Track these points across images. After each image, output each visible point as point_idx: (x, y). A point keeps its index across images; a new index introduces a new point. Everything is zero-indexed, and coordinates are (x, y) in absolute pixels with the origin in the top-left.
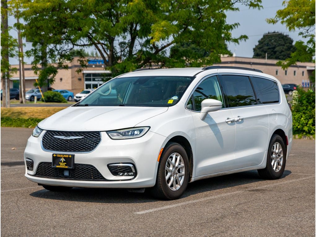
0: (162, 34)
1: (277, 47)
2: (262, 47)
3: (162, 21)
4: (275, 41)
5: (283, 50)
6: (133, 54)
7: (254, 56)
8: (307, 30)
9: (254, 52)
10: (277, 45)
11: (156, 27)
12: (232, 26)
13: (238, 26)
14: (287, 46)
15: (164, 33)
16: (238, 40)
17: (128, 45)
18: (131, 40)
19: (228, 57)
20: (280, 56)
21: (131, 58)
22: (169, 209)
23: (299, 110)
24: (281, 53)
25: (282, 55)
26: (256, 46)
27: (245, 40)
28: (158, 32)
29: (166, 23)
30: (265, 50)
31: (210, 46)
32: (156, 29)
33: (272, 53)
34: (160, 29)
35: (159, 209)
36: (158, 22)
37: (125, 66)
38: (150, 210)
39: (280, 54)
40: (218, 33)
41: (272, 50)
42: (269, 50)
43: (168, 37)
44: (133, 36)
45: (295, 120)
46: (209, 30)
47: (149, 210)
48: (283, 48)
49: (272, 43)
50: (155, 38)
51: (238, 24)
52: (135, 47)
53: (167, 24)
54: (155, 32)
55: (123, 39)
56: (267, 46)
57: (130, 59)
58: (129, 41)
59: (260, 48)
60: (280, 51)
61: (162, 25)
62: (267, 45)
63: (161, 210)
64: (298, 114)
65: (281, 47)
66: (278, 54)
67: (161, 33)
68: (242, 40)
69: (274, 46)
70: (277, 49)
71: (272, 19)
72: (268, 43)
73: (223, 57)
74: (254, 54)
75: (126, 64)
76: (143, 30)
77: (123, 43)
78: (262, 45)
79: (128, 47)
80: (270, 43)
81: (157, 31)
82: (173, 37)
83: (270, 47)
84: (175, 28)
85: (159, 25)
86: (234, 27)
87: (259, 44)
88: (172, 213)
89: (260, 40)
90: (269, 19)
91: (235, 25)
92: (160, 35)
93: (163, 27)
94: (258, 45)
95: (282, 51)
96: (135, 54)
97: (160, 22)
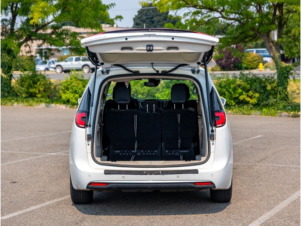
0: (42, 14)
1: (154, 17)
2: (141, 17)
3: (42, 2)
4: (153, 12)
5: (161, 20)
6: (14, 31)
7: (134, 25)
8: (176, 13)
9: (134, 21)
10: (155, 16)
11: (36, 7)
12: (109, 6)
13: (114, 6)
14: (163, 16)
15: (43, 13)
16: (114, 20)
17: (9, 22)
18: (12, 18)
19: (110, 27)
20: (158, 25)
21: (12, 35)
22: (33, 211)
23: (169, 86)
24: (158, 22)
25: (159, 25)
26: (136, 16)
27: (120, 20)
28: (37, 13)
29: (44, 4)
30: (144, 20)
31: (87, 25)
32: (35, 10)
33: (151, 22)
34: (39, 10)
35: (24, 211)
36: (37, 3)
37: (7, 44)
38: (15, 213)
39: (157, 24)
40: (95, 14)
41: (150, 20)
42: (148, 20)
43: (47, 17)
44: (14, 14)
45: (166, 95)
46: (87, 10)
47: (13, 214)
48: (160, 18)
49: (150, 14)
50: (34, 18)
51: (114, 4)
52: (16, 25)
53: (46, 5)
54: (35, 13)
55: (5, 15)
56: (146, 16)
57: (11, 37)
58: (10, 18)
59: (139, 18)
60: (158, 21)
61: (41, 6)
62: (145, 14)
63: (26, 213)
64: (168, 90)
65: (159, 17)
66: (156, 24)
67: (40, 13)
68: (117, 20)
69: (152, 16)
70: (155, 19)
71: (144, 2)
72: (146, 14)
73: (106, 27)
74: (134, 23)
75: (7, 42)
76: (23, 9)
77: (5, 21)
78: (141, 15)
79: (10, 24)
80: (148, 14)
81: (36, 11)
82: (53, 16)
83: (149, 17)
84: (54, 9)
85: (38, 6)
86: (111, 7)
87: (139, 14)
88: (35, 217)
89: (139, 10)
90: (141, 1)
91: (111, 5)
92: (39, 16)
93: (43, 8)
94: (137, 15)
95: (159, 21)
96: (16, 31)
97: (39, 3)
